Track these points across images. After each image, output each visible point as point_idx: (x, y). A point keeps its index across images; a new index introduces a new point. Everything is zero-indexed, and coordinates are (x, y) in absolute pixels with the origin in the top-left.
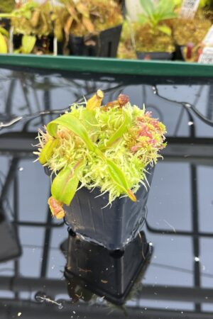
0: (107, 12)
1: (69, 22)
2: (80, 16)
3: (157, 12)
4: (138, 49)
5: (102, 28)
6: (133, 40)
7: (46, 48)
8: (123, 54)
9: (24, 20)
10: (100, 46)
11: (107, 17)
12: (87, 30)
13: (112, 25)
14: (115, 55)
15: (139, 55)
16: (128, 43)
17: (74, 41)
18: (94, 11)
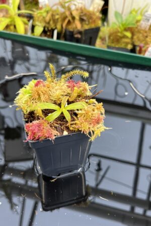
0: (91, 18)
1: (66, 21)
2: (74, 18)
3: (124, 22)
4: (109, 44)
5: (86, 27)
6: (107, 39)
7: (49, 35)
8: (99, 45)
9: (42, 17)
10: (84, 38)
11: (91, 21)
12: (76, 27)
13: (93, 26)
14: (94, 44)
15: (109, 47)
16: (103, 39)
17: (68, 33)
18: (83, 16)
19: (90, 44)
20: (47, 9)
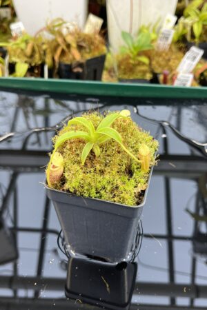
0: (92, 43)
1: (59, 52)
2: (69, 46)
3: (136, 45)
4: (120, 76)
5: (88, 57)
6: (116, 69)
7: (37, 74)
8: (106, 79)
9: (19, 51)
10: (86, 72)
11: (92, 47)
12: (74, 59)
13: (97, 54)
14: (100, 79)
15: (120, 80)
16: (111, 71)
17: (63, 68)
18: (81, 42)
19: (95, 79)
20: (25, 39)
